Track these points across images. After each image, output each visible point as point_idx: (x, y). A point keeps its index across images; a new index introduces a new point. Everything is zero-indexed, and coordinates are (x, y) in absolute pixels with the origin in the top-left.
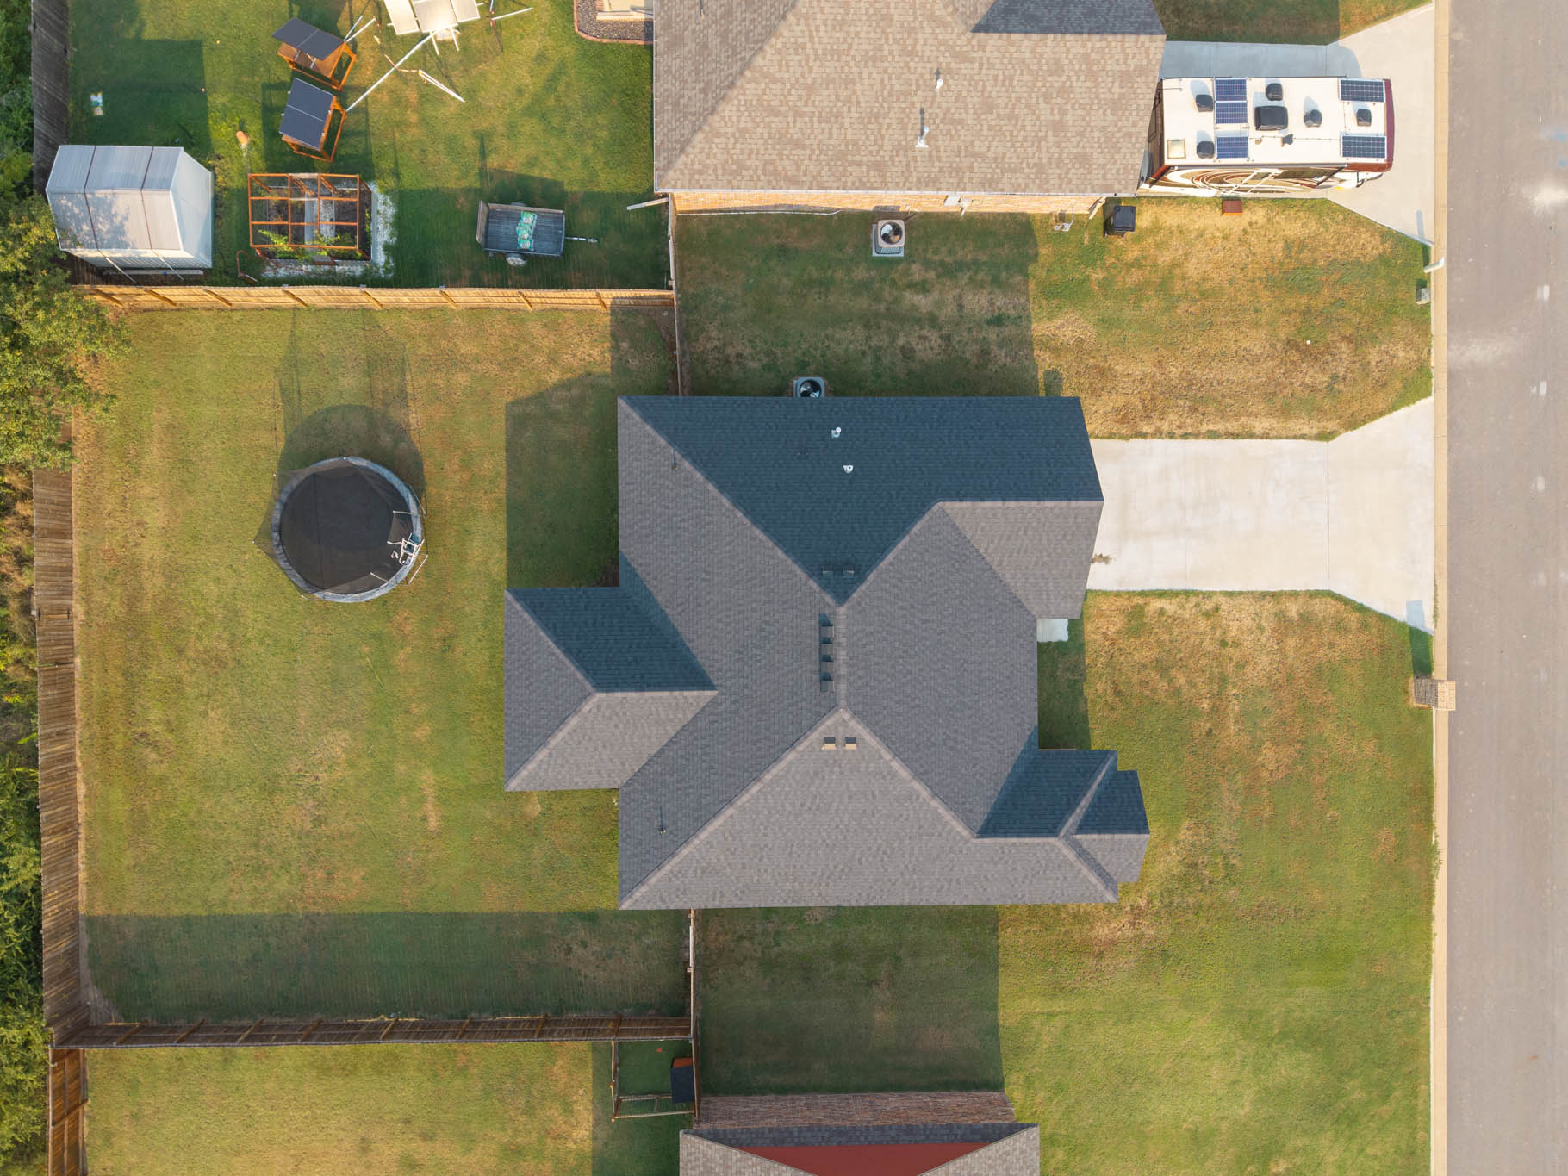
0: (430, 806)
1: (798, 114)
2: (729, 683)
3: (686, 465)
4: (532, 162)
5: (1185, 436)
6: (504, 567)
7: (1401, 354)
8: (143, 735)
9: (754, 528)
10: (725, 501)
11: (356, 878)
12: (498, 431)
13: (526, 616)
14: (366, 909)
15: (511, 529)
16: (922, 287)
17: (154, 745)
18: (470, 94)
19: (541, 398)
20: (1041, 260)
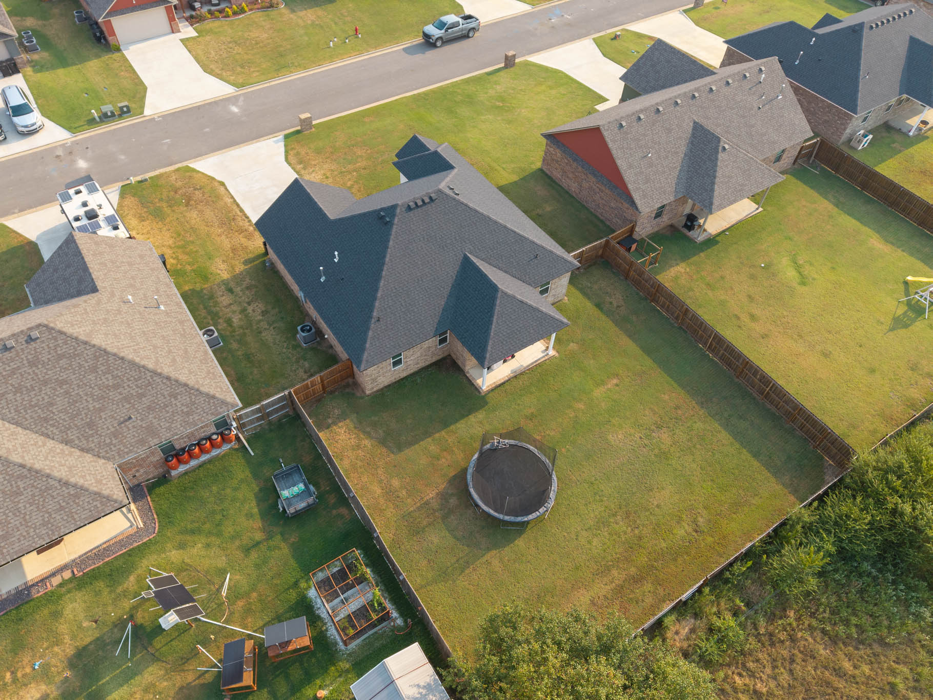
0: (609, 386)
2: (459, 248)
3: (375, 314)
4: (249, 516)
5: (248, 218)
6: (477, 414)
7: (174, 177)
8: (696, 531)
9: (386, 262)
10: (382, 284)
11: (667, 397)
12: (409, 452)
13: (489, 348)
14: (675, 385)
15: (457, 421)
16: (229, 322)
17: (695, 521)
18: (223, 572)
19: (383, 442)
20: (191, 288)
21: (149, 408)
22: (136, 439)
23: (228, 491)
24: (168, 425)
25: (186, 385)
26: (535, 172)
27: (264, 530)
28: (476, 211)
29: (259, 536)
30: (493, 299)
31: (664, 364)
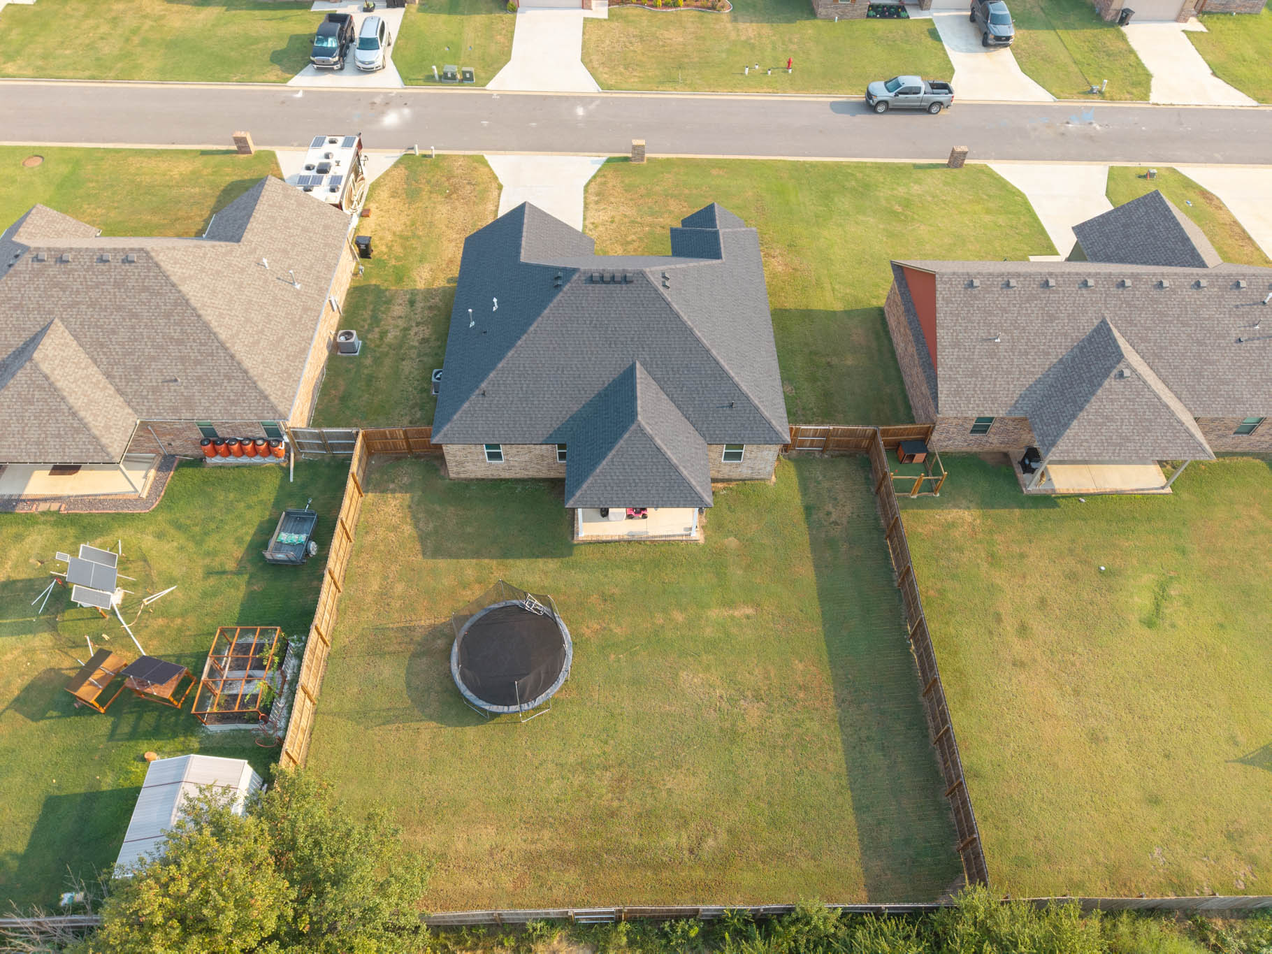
0: (736, 613)
1: (262, 332)
2: (631, 353)
3: (483, 385)
4: (239, 540)
6: (550, 560)
7: (460, 163)
8: (691, 852)
9: (529, 332)
10: (510, 354)
11: (801, 667)
12: (442, 563)
13: (585, 486)
14: (825, 657)
15: (521, 556)
16: (383, 334)
17: (700, 840)
18: (170, 581)
19: (423, 538)
20: (378, 283)
21: (199, 378)
22: (171, 404)
23: (242, 505)
24: (208, 404)
25: (246, 372)
26: (872, 309)
27: (240, 562)
28: (678, 316)
29: (231, 565)
30: (624, 429)
31: (833, 624)
